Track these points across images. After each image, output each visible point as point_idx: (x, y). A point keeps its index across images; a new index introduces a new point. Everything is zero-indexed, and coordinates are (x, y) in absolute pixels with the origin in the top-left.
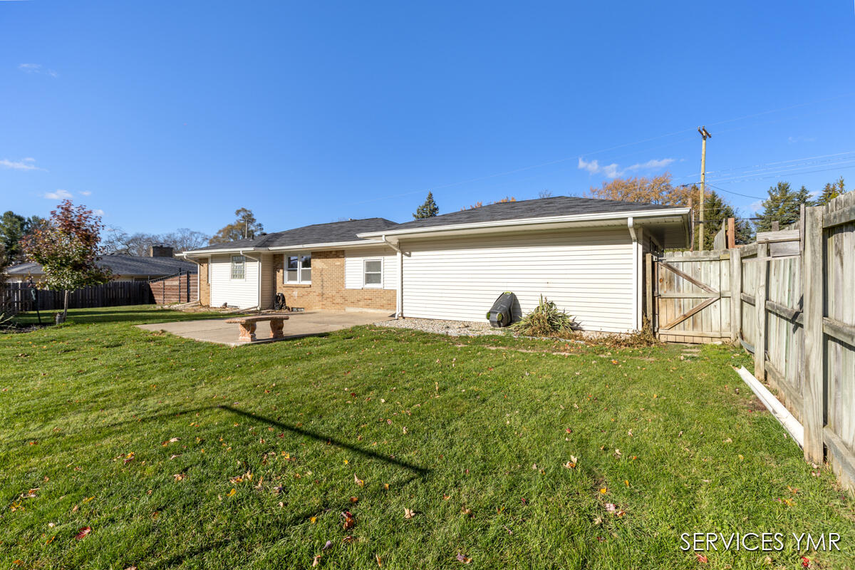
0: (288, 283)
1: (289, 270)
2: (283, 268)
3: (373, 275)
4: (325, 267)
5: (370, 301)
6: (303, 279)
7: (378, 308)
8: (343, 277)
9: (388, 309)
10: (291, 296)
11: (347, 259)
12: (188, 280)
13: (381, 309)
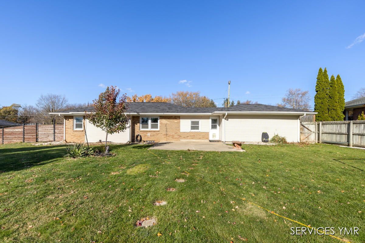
0: (142, 130)
1: (142, 124)
2: (139, 123)
3: (195, 126)
4: (168, 123)
5: (194, 137)
6: (152, 128)
7: (198, 139)
8: (179, 127)
9: (203, 139)
10: (145, 136)
11: (181, 120)
12: (54, 128)
13: (199, 139)
